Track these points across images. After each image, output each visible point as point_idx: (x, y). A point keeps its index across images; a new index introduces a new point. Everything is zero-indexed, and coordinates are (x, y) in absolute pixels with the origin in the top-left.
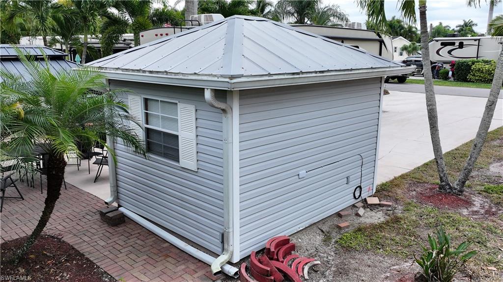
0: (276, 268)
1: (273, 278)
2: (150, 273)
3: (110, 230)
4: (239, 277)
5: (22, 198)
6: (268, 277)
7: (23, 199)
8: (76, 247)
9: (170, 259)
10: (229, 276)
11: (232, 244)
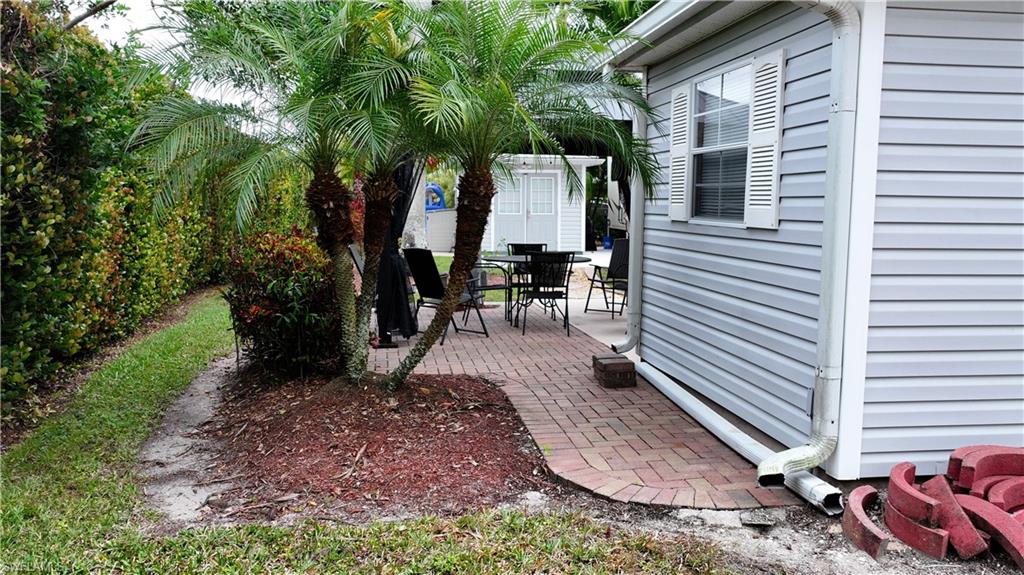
0: (964, 509)
1: (943, 533)
2: (620, 460)
3: (597, 391)
4: (841, 514)
5: (486, 333)
6: (929, 526)
7: (487, 336)
8: (512, 400)
9: (683, 451)
10: (811, 504)
11: (835, 419)
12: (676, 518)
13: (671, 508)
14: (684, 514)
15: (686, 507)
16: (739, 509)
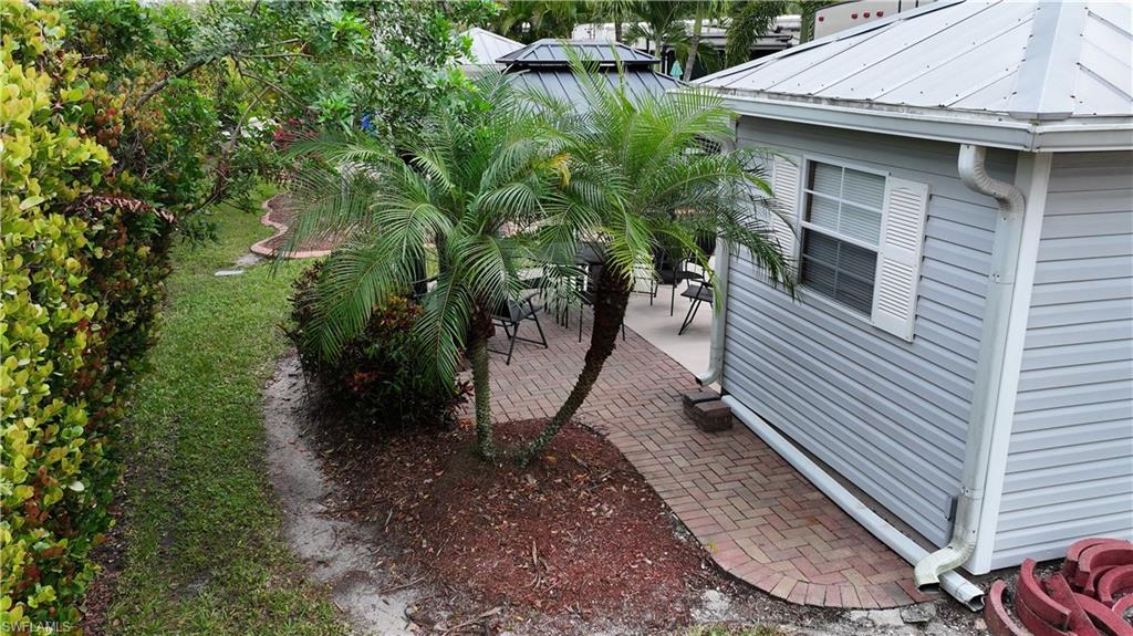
0: (1087, 613)
2: (771, 548)
3: (700, 438)
4: (983, 610)
5: (545, 344)
6: (1062, 629)
7: (547, 347)
8: (630, 458)
9: (819, 529)
10: (958, 601)
11: (975, 529)
12: (849, 620)
13: (844, 610)
14: (856, 616)
15: (855, 609)
16: (898, 607)
